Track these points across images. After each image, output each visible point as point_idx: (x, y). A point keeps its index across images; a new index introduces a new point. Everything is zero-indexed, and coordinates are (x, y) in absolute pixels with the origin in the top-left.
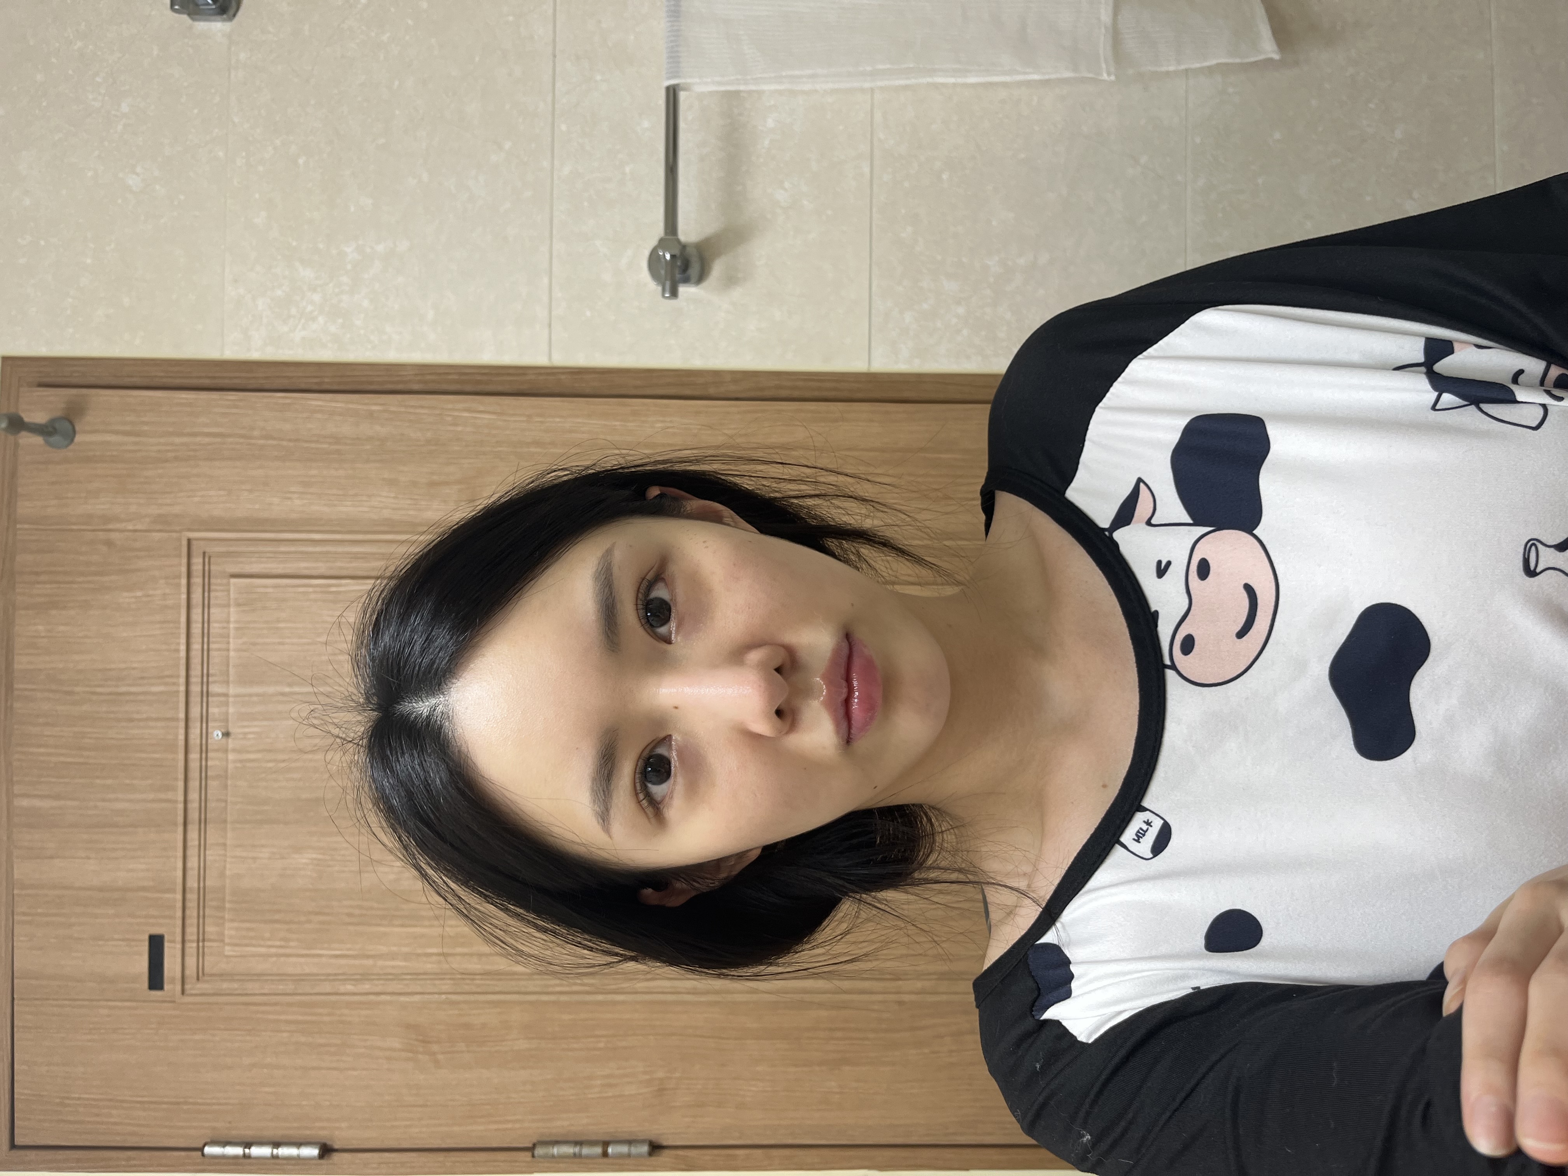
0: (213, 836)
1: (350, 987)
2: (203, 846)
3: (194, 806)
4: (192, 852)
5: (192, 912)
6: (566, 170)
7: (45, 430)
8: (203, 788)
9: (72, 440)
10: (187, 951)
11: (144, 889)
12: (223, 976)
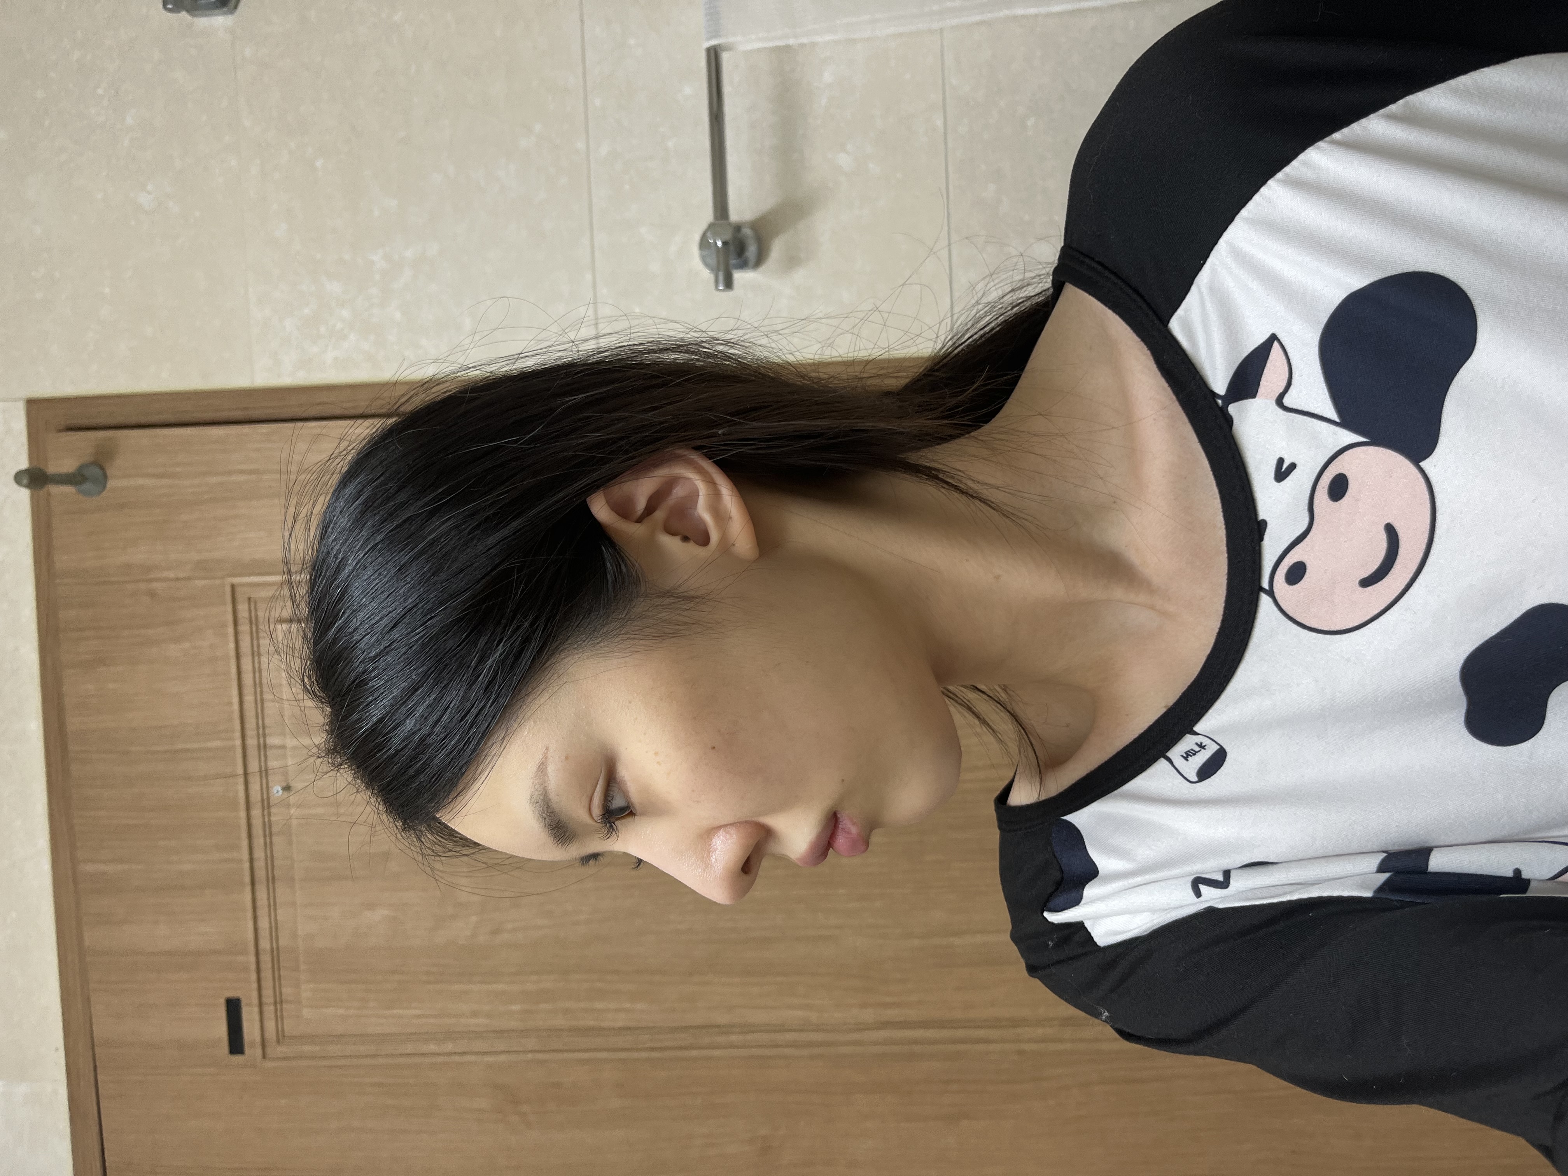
0: (282, 894)
1: (432, 1047)
2: (273, 906)
3: (260, 864)
4: (262, 912)
5: (267, 974)
6: (604, 150)
7: (75, 479)
8: (269, 845)
9: (104, 487)
10: (266, 1015)
11: (217, 952)
12: (303, 1038)
